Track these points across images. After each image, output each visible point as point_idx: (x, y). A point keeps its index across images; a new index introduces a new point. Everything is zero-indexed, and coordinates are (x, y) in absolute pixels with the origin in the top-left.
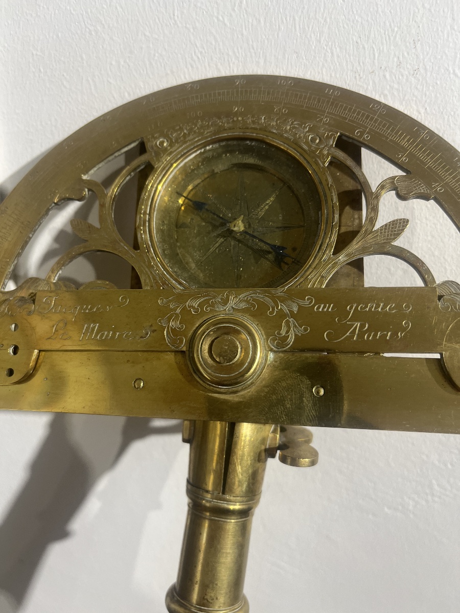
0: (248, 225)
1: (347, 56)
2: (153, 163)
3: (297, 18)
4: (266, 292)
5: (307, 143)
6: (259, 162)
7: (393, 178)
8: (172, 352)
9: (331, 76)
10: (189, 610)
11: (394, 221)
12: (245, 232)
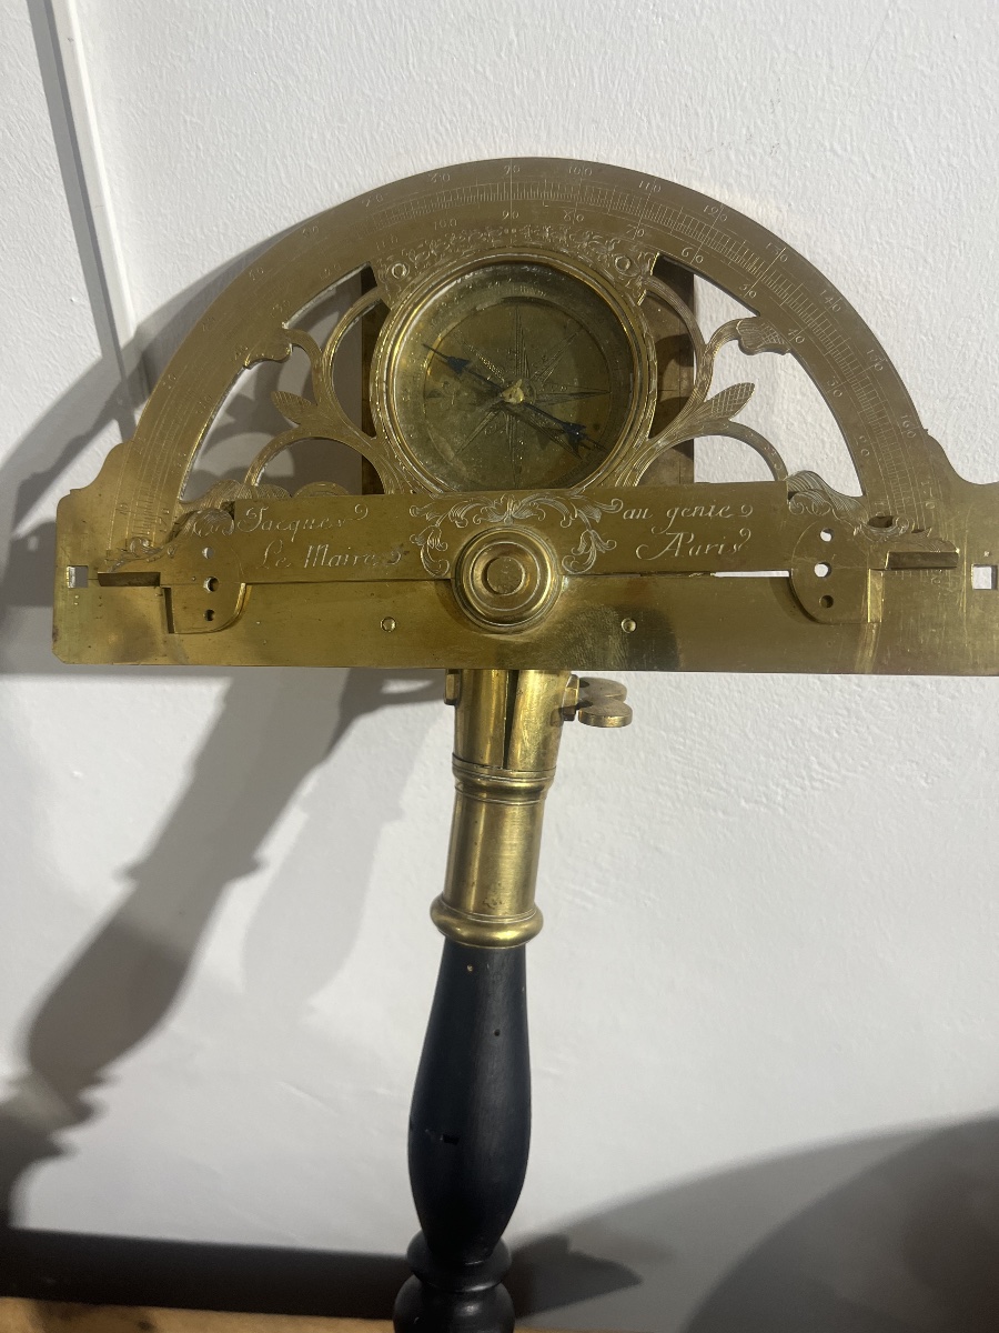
0: (530, 391)
1: (672, 127)
2: (388, 304)
3: (595, 69)
4: (557, 494)
5: (612, 270)
6: (541, 294)
7: (734, 322)
8: (431, 580)
9: (648, 157)
10: (465, 919)
11: (733, 387)
12: (525, 404)
